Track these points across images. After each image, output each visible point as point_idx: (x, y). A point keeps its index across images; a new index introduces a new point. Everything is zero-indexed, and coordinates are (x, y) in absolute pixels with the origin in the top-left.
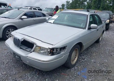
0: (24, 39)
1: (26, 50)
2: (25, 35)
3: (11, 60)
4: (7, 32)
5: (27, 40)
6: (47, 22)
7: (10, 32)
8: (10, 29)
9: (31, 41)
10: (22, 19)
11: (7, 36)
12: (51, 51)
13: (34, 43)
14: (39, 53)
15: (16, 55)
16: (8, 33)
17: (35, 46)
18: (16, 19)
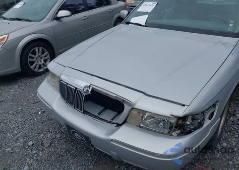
0: (93, 88)
1: (101, 119)
2: (92, 75)
3: (56, 133)
4: (31, 57)
5: (102, 90)
6: (128, 23)
7: (37, 56)
8: (36, 49)
9: (115, 95)
10: (58, 19)
11: (32, 65)
12: (177, 122)
13: (123, 101)
14: (140, 127)
15: (74, 132)
16: (33, 58)
17: (127, 108)
18: (45, 20)
